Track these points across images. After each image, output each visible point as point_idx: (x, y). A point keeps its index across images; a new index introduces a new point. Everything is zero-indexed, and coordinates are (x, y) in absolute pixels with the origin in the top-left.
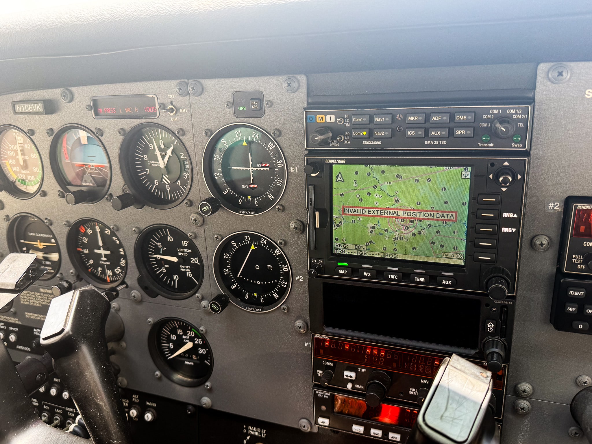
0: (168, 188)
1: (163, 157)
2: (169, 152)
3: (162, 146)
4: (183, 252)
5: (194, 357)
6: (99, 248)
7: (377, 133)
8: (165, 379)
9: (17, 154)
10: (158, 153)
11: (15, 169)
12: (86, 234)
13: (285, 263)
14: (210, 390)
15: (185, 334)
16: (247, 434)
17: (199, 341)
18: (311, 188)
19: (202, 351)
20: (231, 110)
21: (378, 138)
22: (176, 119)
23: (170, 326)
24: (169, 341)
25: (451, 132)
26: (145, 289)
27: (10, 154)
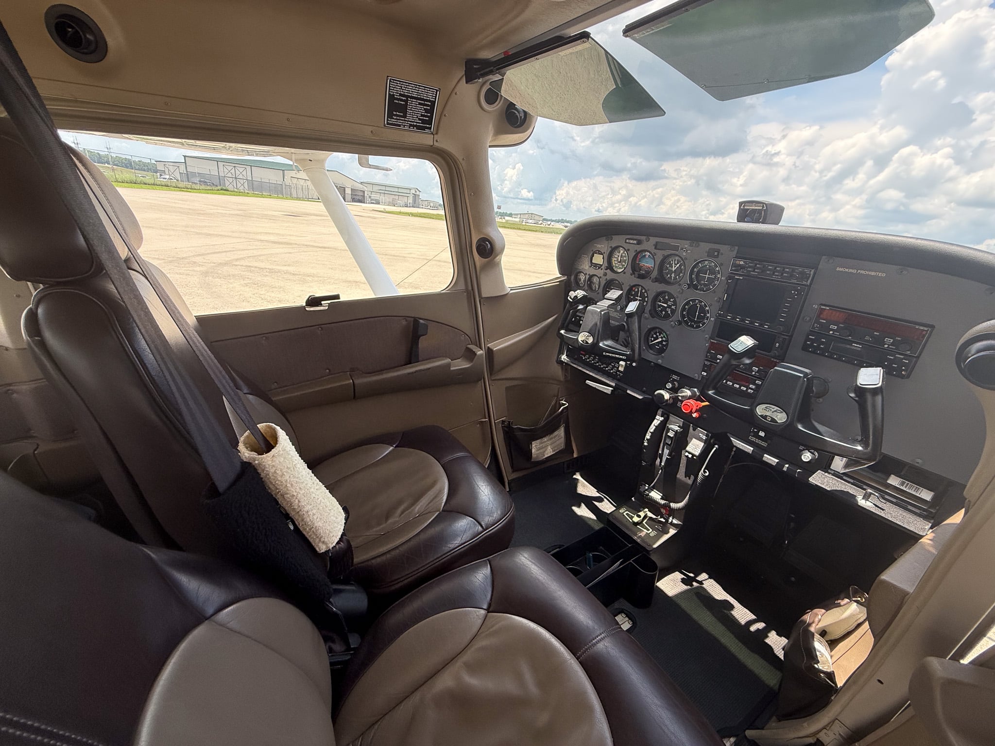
0: (673, 278)
1: (675, 267)
2: (678, 265)
3: (676, 263)
4: (669, 303)
5: (660, 345)
6: (638, 297)
7: (756, 270)
8: (646, 350)
9: (619, 257)
10: (674, 265)
11: (616, 262)
12: (634, 291)
13: (709, 313)
14: (663, 357)
15: (660, 335)
16: (672, 378)
17: (664, 339)
18: (727, 286)
19: (664, 343)
20: (707, 254)
21: (756, 272)
22: (685, 254)
23: (655, 331)
24: (652, 337)
25: (782, 274)
26: (651, 314)
27: (616, 256)
